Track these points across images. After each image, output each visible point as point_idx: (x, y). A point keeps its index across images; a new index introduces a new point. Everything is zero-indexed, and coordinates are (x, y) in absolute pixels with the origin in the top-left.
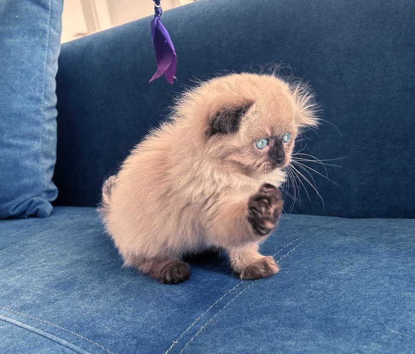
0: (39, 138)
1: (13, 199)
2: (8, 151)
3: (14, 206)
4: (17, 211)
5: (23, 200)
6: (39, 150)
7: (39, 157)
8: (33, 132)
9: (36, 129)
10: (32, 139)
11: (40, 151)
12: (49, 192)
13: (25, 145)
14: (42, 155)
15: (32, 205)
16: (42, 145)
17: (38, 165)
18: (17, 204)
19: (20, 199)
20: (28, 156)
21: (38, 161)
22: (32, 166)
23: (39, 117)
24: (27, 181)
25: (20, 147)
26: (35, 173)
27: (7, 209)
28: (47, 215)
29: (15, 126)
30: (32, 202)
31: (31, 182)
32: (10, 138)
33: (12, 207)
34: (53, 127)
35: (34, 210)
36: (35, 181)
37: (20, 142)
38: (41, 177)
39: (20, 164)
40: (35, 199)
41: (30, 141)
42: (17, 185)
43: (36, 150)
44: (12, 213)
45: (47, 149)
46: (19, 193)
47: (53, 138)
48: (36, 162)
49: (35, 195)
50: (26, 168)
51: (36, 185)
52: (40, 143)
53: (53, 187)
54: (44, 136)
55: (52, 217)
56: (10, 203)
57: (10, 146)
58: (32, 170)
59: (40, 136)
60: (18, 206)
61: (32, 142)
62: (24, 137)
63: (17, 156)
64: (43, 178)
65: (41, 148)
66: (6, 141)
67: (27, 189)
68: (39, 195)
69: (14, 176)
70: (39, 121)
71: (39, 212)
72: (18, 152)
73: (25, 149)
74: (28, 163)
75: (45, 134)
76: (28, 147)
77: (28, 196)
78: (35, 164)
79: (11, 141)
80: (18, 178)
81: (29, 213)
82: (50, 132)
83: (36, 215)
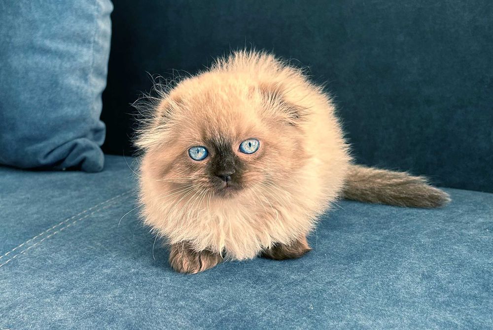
0: (89, 42)
1: (43, 138)
2: (42, 60)
3: (48, 150)
4: (50, 159)
5: (62, 141)
6: (88, 62)
7: (87, 75)
8: (83, 31)
9: (87, 27)
10: (78, 43)
11: (91, 64)
12: (96, 131)
13: (68, 52)
14: (92, 70)
15: (75, 151)
16: (93, 55)
17: (86, 87)
18: (53, 148)
19: (56, 140)
20: (72, 71)
21: (86, 80)
22: (78, 87)
23: (93, 7)
24: (68, 111)
25: (60, 55)
26: (82, 100)
27: (35, 154)
28: (100, 168)
29: (55, 19)
30: (75, 145)
31: (75, 113)
32: (46, 38)
33: (43, 151)
34: (105, 26)
35: (79, 158)
36: (82, 111)
37: (62, 46)
38: (90, 107)
39: (61, 82)
40: (80, 141)
41: (76, 46)
42: (53, 115)
43: (85, 62)
44: (43, 162)
45: (100, 62)
46: (56, 128)
47: (106, 45)
48: (83, 82)
49: (80, 134)
50: (69, 90)
51: (82, 119)
52: (91, 51)
53: (102, 125)
54: (96, 39)
55: (109, 173)
56: (41, 145)
57: (45, 51)
58: (77, 93)
59: (92, 39)
60: (52, 151)
61: (80, 48)
62: (68, 38)
63: (57, 69)
64: (93, 108)
65: (91, 59)
66: (39, 43)
67: (67, 123)
68: (84, 136)
69: (50, 101)
70: (92, 15)
71: (86, 163)
72: (58, 62)
73: (69, 59)
74: (73, 81)
75: (99, 37)
76: (73, 56)
77: (71, 135)
78: (82, 84)
79: (48, 43)
80: (54, 104)
81: (69, 162)
82: (104, 35)
83: (79, 167)
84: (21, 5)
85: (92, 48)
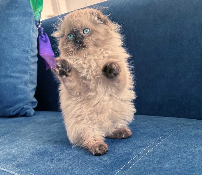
0: (27, 73)
1: (13, 106)
2: (11, 80)
3: (14, 110)
4: (15, 113)
5: (18, 107)
6: (27, 79)
7: (27, 84)
8: (25, 69)
9: (26, 68)
10: (23, 73)
11: (28, 80)
12: (33, 103)
13: (20, 77)
14: (29, 82)
15: (23, 110)
16: (29, 77)
17: (27, 88)
18: (15, 109)
19: (16, 106)
20: (21, 83)
21: (27, 86)
22: (24, 88)
23: (28, 61)
24: (20, 96)
25: (17, 78)
26: (25, 92)
27: (9, 111)
28: (32, 115)
29: (14, 66)
30: (23, 108)
31: (23, 97)
32: (12, 72)
33: (12, 110)
34: (35, 67)
35: (24, 112)
36: (25, 96)
37: (17, 75)
38: (28, 94)
39: (17, 87)
40: (25, 106)
41: (22, 74)
42: (15, 98)
43: (26, 80)
44: (12, 114)
45: (32, 79)
46: (16, 102)
47: (35, 73)
48: (26, 86)
49: (25, 104)
50: (20, 89)
51: (26, 99)
52: (28, 76)
53: (35, 100)
54: (30, 71)
55: (34, 117)
56: (11, 108)
57: (11, 77)
58: (23, 90)
59: (28, 72)
60: (15, 110)
61: (24, 75)
62: (19, 72)
63: (16, 83)
64: (29, 95)
65: (28, 78)
66: (9, 74)
67: (20, 101)
68: (27, 104)
69: (14, 93)
70: (27, 64)
71: (27, 114)
72: (16, 80)
73: (20, 79)
74: (21, 86)
75: (31, 71)
76: (21, 78)
77: (21, 104)
79: (12, 74)
80: (15, 94)
81: (21, 114)
82: (33, 70)
83: (25, 115)
84: (3, 62)
85: (28, 75)
